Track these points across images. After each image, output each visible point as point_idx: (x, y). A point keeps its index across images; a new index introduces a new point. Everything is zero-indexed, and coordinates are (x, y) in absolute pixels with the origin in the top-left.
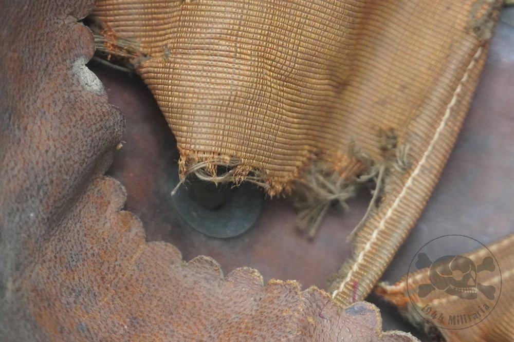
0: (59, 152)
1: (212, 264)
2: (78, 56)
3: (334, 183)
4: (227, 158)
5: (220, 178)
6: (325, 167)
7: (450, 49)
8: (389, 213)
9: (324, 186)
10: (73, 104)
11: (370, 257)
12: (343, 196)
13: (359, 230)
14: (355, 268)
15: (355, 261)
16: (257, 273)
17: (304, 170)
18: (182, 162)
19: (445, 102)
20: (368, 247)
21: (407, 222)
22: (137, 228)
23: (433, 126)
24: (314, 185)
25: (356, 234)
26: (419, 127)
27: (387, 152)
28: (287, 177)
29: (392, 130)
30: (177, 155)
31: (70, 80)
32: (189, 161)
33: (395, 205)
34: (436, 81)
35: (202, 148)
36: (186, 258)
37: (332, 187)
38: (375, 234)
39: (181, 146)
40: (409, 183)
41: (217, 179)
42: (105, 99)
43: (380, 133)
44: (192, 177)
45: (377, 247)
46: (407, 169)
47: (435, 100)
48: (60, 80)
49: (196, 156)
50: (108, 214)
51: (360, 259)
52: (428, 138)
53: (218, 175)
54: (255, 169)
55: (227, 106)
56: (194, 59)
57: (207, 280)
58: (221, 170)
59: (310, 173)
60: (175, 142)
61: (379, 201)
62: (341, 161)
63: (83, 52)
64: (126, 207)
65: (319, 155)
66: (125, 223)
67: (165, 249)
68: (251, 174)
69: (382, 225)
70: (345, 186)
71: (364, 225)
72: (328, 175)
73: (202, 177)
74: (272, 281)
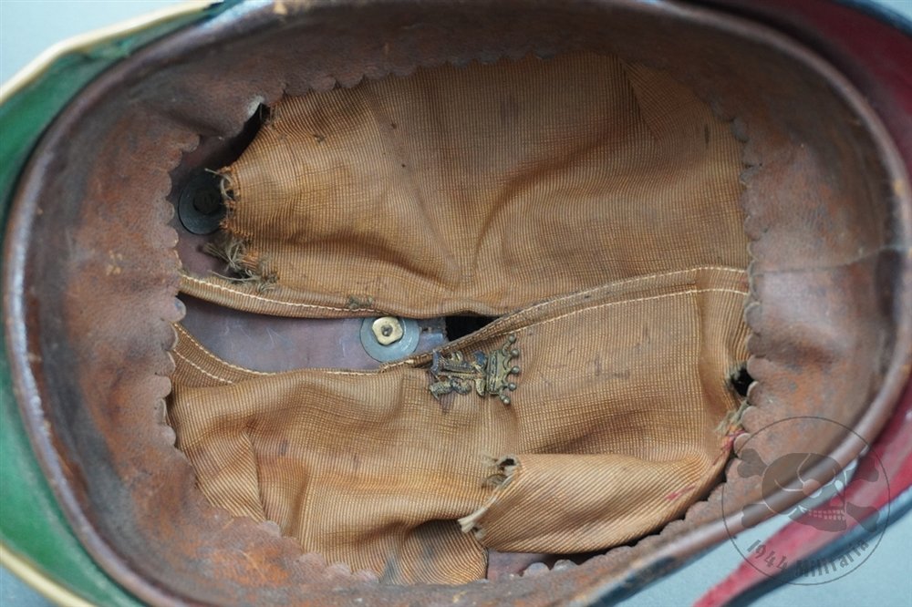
0: (211, 104)
1: (171, 214)
2: (265, 96)
3: (237, 257)
4: (238, 194)
5: (225, 194)
6: (244, 249)
7: (336, 293)
8: (231, 291)
9: (233, 252)
10: (239, 103)
11: (204, 287)
12: (233, 265)
13: (217, 276)
14: (196, 280)
15: (199, 279)
16: (176, 242)
17: (239, 236)
18: (227, 169)
19: (304, 301)
20: (209, 284)
22: (172, 163)
23: (288, 299)
24: (232, 245)
25: (213, 275)
26: (286, 292)
27: (265, 279)
28: (234, 229)
29: (279, 278)
30: (229, 164)
31: (251, 96)
32: (229, 173)
33: (237, 292)
34: (314, 292)
35: (240, 177)
36: (167, 198)
37: (234, 257)
38: (218, 286)
39: (235, 165)
40: (252, 296)
41: (224, 192)
42: (246, 120)
43: (274, 272)
44: (219, 178)
45: (210, 289)
46: (259, 292)
47: (303, 295)
48: (249, 90)
49: (234, 176)
50: (179, 144)
51: (201, 282)
52: (281, 299)
53: (228, 192)
54: (236, 210)
55: (268, 182)
56: (287, 155)
57: (161, 215)
58: (230, 193)
59: (238, 241)
60: (236, 160)
61: (235, 283)
62: (252, 257)
63: (268, 99)
64: (183, 152)
65: (248, 243)
66: (176, 156)
67: (168, 183)
68: (231, 209)
69: (223, 288)
70: (237, 263)
71: (220, 278)
72: (241, 251)
73: (222, 182)
74: (176, 252)
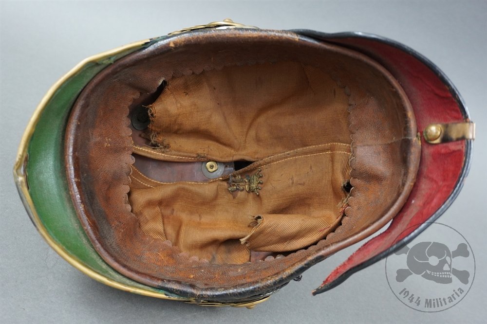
0: (145, 81)
1: (129, 123)
2: (165, 78)
4: (155, 115)
7: (192, 152)
8: (152, 152)
9: (153, 137)
10: (155, 80)
13: (147, 146)
14: (138, 148)
15: (140, 147)
16: (131, 133)
17: (155, 131)
18: (151, 105)
19: (180, 156)
20: (144, 149)
21: (152, 156)
22: (130, 103)
23: (174, 155)
24: (152, 134)
25: (145, 146)
26: (173, 152)
27: (165, 147)
28: (153, 128)
29: (170, 147)
31: (160, 78)
32: (152, 107)
33: (155, 153)
34: (184, 152)
35: (156, 108)
36: (128, 117)
37: (153, 139)
38: (147, 150)
39: (154, 104)
40: (160, 154)
41: (149, 114)
43: (169, 145)
44: (148, 109)
45: (144, 151)
46: (163, 152)
47: (180, 153)
48: (159, 75)
50: (132, 96)
51: (141, 149)
52: (171, 155)
54: (154, 121)
55: (166, 111)
56: (174, 100)
57: (126, 123)
58: (152, 115)
60: (154, 102)
61: (154, 149)
62: (160, 139)
64: (134, 99)
65: (158, 133)
66: (131, 100)
67: (128, 111)
68: (152, 121)
69: (149, 151)
70: (154, 141)
72: (156, 136)
73: (149, 111)
74: (131, 137)
